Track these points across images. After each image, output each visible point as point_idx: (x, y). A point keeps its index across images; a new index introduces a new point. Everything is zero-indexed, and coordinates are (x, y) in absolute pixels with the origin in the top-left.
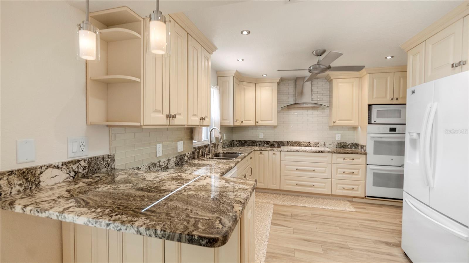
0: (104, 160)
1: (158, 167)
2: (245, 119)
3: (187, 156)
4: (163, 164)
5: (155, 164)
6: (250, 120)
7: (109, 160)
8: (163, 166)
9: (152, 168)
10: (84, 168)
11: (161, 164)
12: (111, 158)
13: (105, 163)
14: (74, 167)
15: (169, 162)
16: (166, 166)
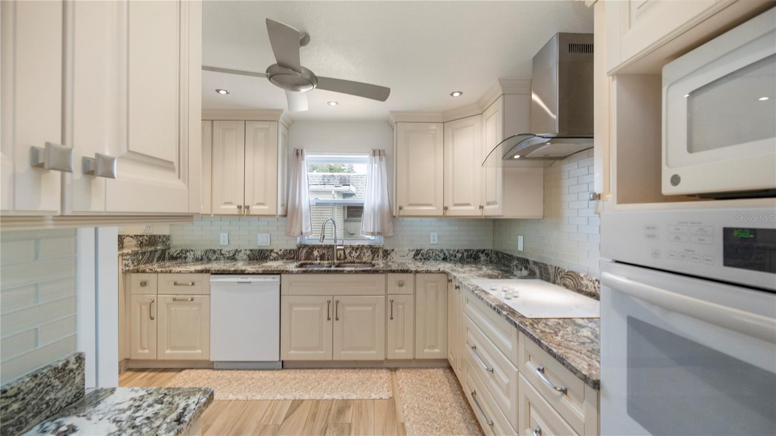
0: (160, 238)
1: (218, 254)
2: (456, 202)
3: (277, 253)
4: (227, 253)
5: (214, 252)
6: (469, 204)
7: (164, 239)
8: (228, 256)
9: (210, 254)
10: (147, 241)
11: (223, 252)
12: (168, 238)
13: (161, 240)
14: (141, 239)
15: (237, 254)
16: (231, 257)
